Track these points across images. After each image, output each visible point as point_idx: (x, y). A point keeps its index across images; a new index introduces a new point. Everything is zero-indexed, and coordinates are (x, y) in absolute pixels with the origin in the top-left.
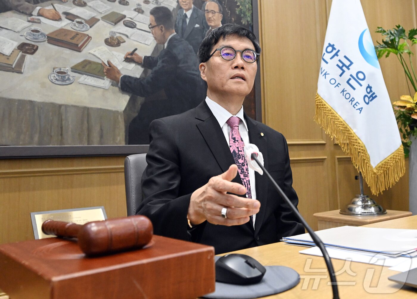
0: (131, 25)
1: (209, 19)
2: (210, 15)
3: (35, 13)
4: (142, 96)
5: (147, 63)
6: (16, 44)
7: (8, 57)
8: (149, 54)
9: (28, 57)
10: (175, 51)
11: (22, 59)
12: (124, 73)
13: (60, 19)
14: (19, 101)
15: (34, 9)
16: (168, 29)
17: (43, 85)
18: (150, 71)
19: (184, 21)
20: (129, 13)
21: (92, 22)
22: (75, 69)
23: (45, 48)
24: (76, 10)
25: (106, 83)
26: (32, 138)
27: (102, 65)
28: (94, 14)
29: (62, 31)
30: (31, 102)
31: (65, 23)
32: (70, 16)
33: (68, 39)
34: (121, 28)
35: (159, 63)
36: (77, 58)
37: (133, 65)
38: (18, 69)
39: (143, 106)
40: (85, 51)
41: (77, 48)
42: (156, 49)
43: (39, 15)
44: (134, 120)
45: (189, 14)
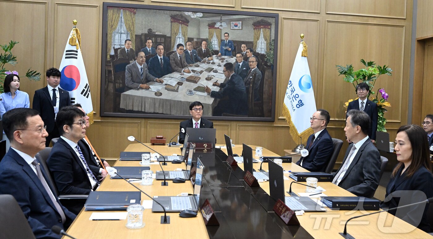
0: (216, 72)
1: (251, 65)
2: (251, 63)
3: (182, 71)
4: (219, 98)
5: (222, 86)
6: (176, 82)
7: (174, 87)
8: (222, 82)
9: (180, 86)
10: (234, 80)
11: (178, 87)
12: (212, 90)
13: (190, 73)
14: (177, 101)
15: (182, 70)
16: (231, 71)
17: (184, 96)
18: (223, 89)
19: (238, 67)
20: (215, 67)
21: (201, 72)
22: (195, 90)
23: (186, 83)
24: (196, 69)
25: (205, 94)
26: (181, 113)
27: (204, 88)
28: (202, 69)
29: (191, 77)
30: (181, 101)
31: (192, 74)
32: (193, 71)
33: (193, 79)
34: (212, 73)
35: (227, 86)
36: (195, 86)
37: (216, 87)
38: (177, 91)
39: (219, 102)
40: (198, 83)
41: (196, 82)
42: (225, 80)
43: (184, 72)
44: (215, 108)
45: (241, 64)
